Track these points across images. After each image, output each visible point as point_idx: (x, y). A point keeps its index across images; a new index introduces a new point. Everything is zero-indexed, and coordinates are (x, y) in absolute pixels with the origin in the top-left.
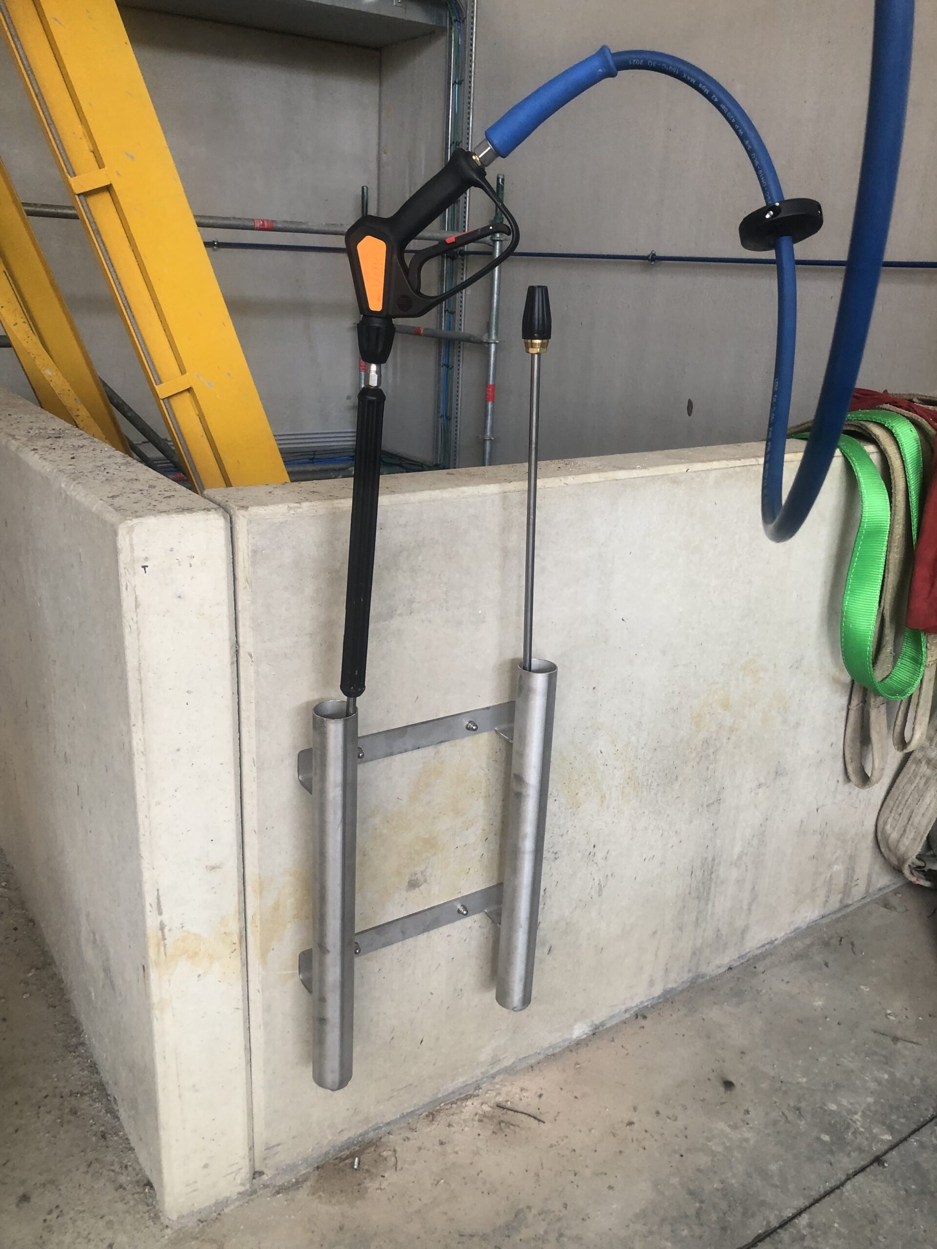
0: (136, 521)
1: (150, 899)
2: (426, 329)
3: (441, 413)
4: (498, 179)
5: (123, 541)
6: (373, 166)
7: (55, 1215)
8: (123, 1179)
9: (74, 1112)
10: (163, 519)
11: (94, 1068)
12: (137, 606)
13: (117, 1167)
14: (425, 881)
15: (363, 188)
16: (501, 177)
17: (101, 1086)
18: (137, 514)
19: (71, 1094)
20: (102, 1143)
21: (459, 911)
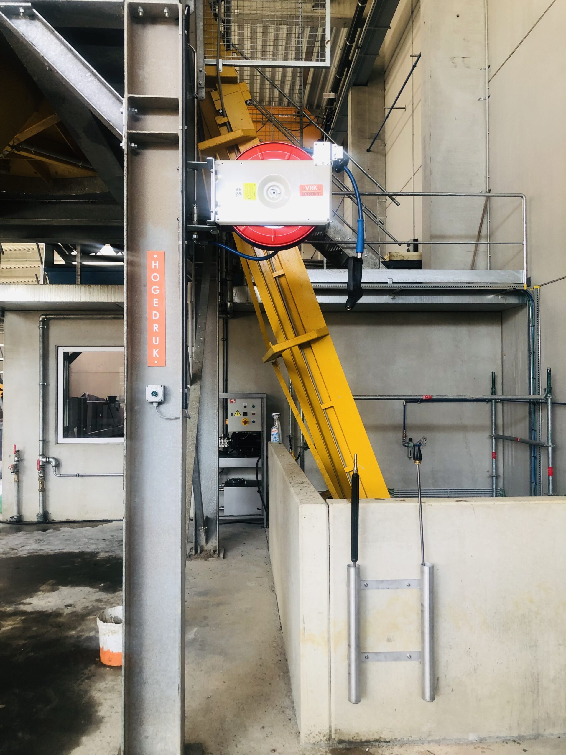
0: (303, 505)
1: (301, 618)
2: (521, 439)
3: (533, 481)
4: (547, 370)
5: (300, 510)
6: (499, 362)
7: (270, 734)
8: (293, 731)
9: (283, 712)
10: (310, 505)
11: (292, 702)
12: (302, 528)
13: (291, 728)
14: (394, 640)
15: (492, 373)
16: (549, 369)
17: (293, 707)
18: (304, 504)
19: (284, 707)
20: (289, 721)
21: (408, 657)
